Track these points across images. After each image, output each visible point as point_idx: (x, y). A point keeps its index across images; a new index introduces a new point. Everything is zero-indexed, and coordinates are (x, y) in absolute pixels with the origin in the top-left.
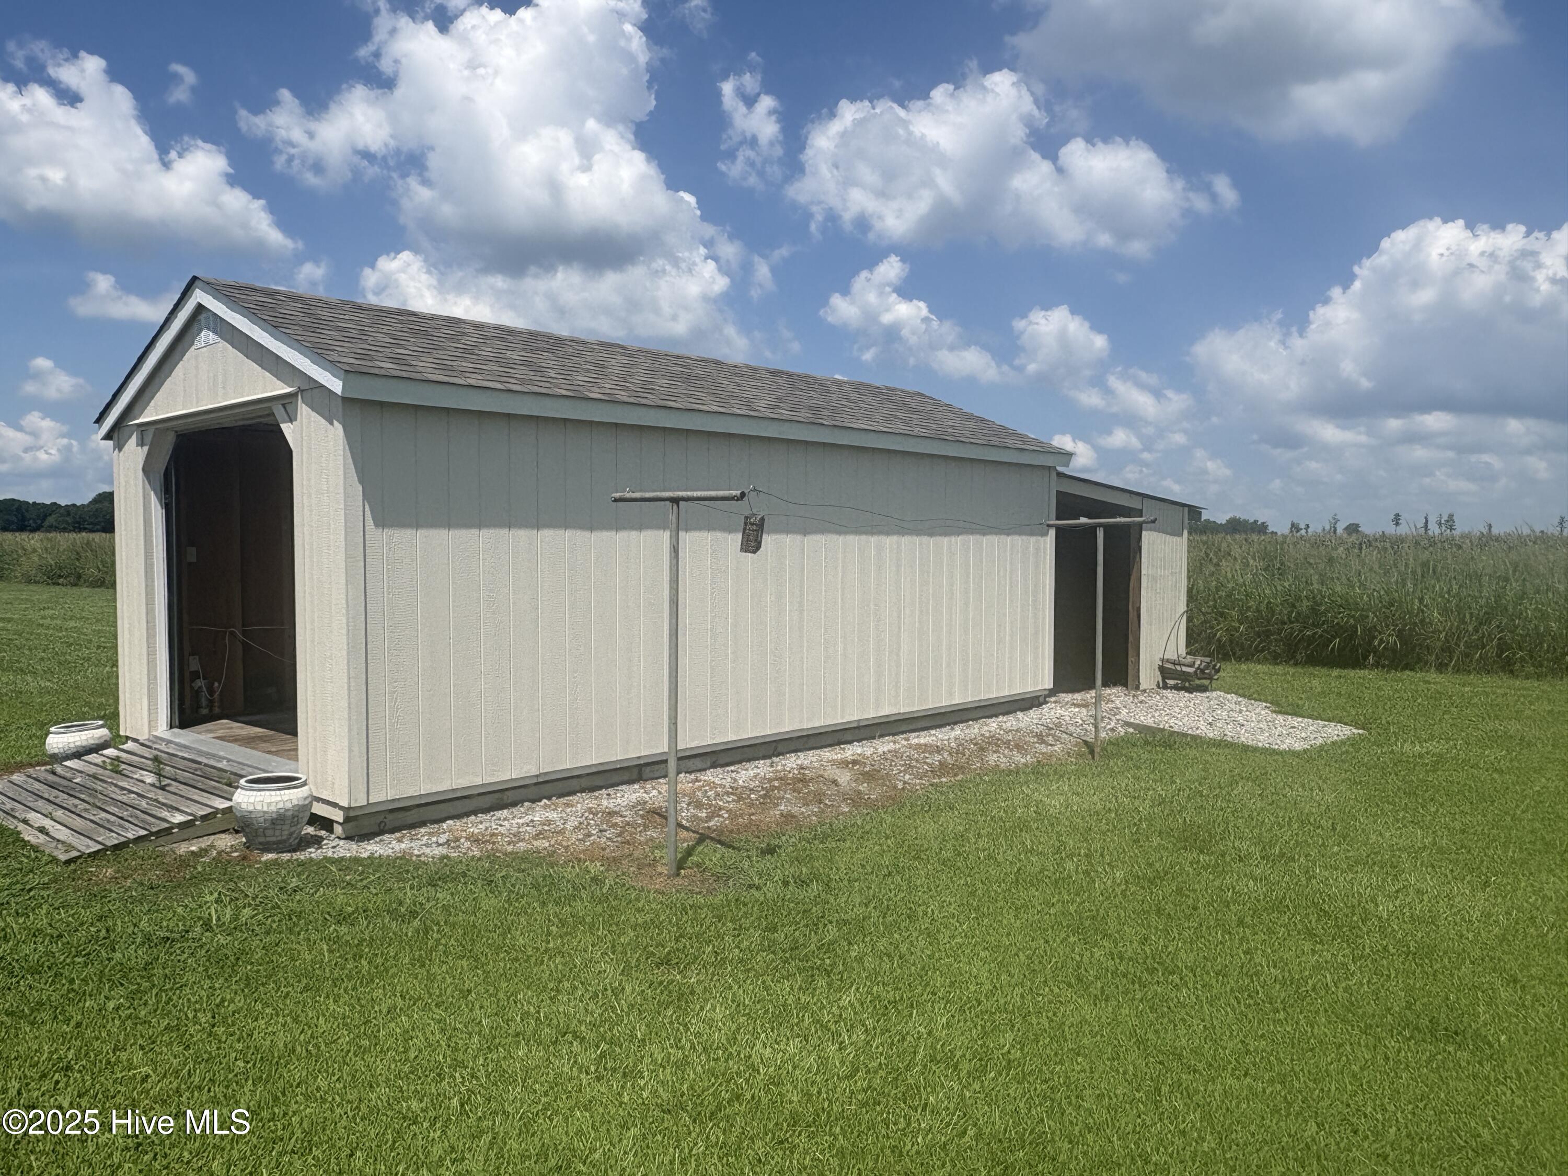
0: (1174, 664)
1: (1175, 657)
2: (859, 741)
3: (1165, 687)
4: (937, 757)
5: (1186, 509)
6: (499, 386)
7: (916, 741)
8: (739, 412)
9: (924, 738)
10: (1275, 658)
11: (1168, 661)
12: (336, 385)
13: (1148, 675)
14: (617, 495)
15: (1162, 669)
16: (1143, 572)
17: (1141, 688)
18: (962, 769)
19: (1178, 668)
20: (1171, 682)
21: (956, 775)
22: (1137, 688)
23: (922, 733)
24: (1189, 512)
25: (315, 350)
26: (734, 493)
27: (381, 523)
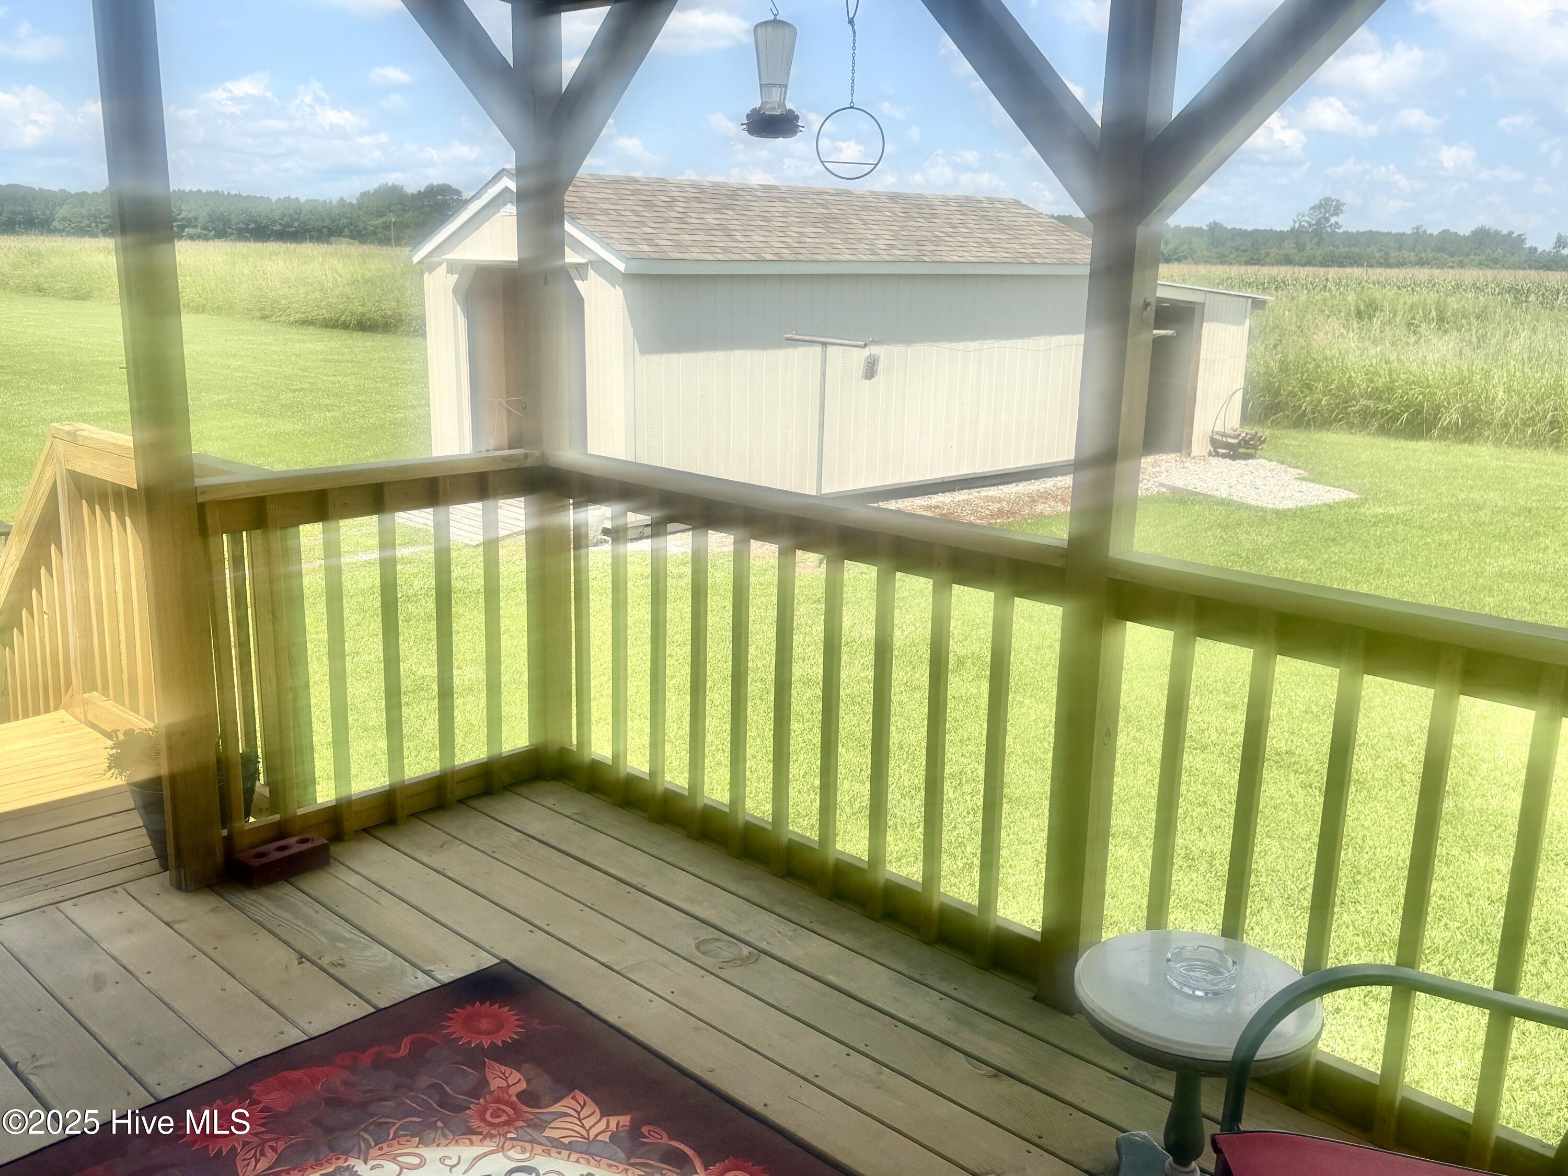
0: (1222, 436)
1: (1222, 430)
2: (943, 492)
3: (1217, 455)
4: (998, 505)
5: (1250, 301)
6: (710, 257)
7: (986, 494)
8: (864, 258)
9: (993, 492)
10: (1351, 428)
11: (1217, 433)
12: (621, 266)
13: (1199, 444)
14: (788, 336)
15: (1213, 442)
16: (1202, 357)
17: (1193, 455)
18: (1013, 514)
19: (1224, 439)
20: (1221, 451)
21: (1008, 518)
22: (1189, 455)
23: (993, 488)
24: (1253, 303)
25: (605, 240)
26: (860, 343)
27: (643, 352)
